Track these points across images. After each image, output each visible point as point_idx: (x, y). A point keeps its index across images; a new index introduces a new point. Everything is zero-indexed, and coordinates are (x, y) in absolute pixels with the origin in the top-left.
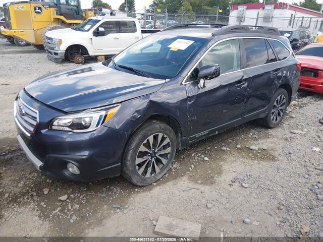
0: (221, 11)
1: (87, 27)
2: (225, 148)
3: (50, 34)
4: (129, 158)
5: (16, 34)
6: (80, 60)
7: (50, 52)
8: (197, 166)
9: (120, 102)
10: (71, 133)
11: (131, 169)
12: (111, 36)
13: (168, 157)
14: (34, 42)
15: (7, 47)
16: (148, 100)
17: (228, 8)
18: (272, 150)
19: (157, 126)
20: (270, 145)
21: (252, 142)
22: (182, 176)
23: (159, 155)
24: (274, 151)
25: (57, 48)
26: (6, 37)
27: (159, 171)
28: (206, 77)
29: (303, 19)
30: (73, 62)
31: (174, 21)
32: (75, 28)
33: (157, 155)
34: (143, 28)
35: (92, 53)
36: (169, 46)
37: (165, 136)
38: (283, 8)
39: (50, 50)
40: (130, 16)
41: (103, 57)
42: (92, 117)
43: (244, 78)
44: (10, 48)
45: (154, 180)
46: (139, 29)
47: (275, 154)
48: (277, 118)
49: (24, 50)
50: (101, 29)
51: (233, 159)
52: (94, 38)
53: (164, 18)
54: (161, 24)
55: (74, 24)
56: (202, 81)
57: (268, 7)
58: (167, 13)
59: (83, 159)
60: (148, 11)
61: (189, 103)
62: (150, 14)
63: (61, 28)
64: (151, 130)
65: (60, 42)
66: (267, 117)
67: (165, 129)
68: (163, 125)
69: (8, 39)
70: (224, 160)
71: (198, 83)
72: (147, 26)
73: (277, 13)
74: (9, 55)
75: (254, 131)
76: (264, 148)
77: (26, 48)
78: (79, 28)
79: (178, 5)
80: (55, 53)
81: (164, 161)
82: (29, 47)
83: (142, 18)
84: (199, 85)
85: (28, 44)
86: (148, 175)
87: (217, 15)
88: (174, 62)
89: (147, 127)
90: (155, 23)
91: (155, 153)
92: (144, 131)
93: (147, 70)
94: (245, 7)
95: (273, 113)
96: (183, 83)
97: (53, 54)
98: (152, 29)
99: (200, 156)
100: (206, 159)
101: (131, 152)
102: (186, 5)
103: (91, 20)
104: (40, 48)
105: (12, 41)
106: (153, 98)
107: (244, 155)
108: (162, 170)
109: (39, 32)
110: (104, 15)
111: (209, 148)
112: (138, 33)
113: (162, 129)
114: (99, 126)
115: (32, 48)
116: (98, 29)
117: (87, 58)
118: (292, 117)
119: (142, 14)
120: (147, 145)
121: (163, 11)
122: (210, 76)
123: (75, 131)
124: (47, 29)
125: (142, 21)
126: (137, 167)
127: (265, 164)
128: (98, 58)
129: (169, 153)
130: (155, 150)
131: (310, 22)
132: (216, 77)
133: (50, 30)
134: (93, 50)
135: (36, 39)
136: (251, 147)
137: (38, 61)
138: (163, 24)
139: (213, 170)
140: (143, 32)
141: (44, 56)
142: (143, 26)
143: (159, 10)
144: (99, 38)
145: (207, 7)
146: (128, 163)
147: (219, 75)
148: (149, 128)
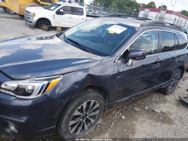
0: (136, 10)
1: (53, 8)
2: (137, 109)
3: (29, 9)
4: (64, 122)
5: (8, 6)
6: (45, 28)
7: (27, 21)
8: (117, 124)
9: (63, 74)
10: (14, 98)
11: (64, 130)
12: (67, 16)
13: (96, 117)
14: (19, 13)
15: (2, 13)
16: (87, 74)
17: (139, 9)
18: (169, 113)
19: (91, 95)
20: (167, 109)
21: (155, 105)
22: (105, 132)
23: (89, 117)
24: (171, 114)
25: (31, 18)
26: (2, 7)
27: (88, 128)
28: (134, 58)
29: (181, 22)
30: (41, 29)
31: (106, 12)
32: (45, 7)
33: (88, 117)
34: (87, 13)
35: (53, 25)
36: (108, 29)
37: (96, 102)
38: (171, 14)
39: (27, 19)
40: (80, 5)
41: (60, 28)
42: (34, 87)
43: (159, 60)
44: (3, 14)
45: (82, 136)
46: (85, 14)
47: (172, 117)
48: (172, 88)
49: (12, 17)
50: (61, 10)
51: (143, 119)
52: (56, 15)
53: (100, 9)
54: (98, 12)
55: (45, 5)
56: (130, 61)
57: (162, 12)
58: (103, 7)
59: (22, 123)
60: (91, 4)
61: (119, 77)
62: (92, 6)
63: (37, 6)
64: (85, 99)
65: (34, 15)
66: (167, 87)
67: (97, 97)
68: (96, 94)
69: (3, 8)
70: (136, 119)
71: (127, 62)
72: (90, 13)
73: (167, 16)
74: (2, 19)
75: (156, 95)
76: (164, 112)
77: (13, 16)
78: (48, 8)
79: (109, 3)
80: (30, 21)
81: (92, 121)
82: (16, 15)
83: (87, 8)
84: (127, 64)
85: (15, 14)
86: (78, 133)
87: (133, 12)
88: (109, 42)
89: (83, 95)
90: (95, 12)
91: (86, 115)
92: (80, 99)
93: (89, 46)
94: (149, 10)
95: (170, 85)
96: (116, 61)
97: (29, 22)
98: (93, 15)
99: (119, 113)
100: (123, 117)
101: (66, 117)
102: (114, 3)
103: (56, 3)
104: (22, 17)
105: (6, 10)
106: (91, 72)
107: (150, 116)
108: (89, 127)
109: (22, 7)
110: (65, 2)
111: (125, 107)
112: (84, 16)
113: (95, 97)
114: (40, 95)
115: (17, 16)
116: (59, 10)
117: (49, 27)
118: (179, 87)
119: (88, 5)
120: (81, 110)
121: (101, 5)
122: (138, 58)
123: (18, 96)
124: (28, 5)
125: (88, 9)
126: (70, 128)
127: (165, 126)
128: (57, 28)
129: (97, 115)
130: (86, 113)
131: (185, 24)
132: (142, 59)
133: (30, 6)
134: (55, 23)
135: (20, 11)
136: (156, 110)
137: (19, 25)
138: (99, 13)
139: (128, 129)
140: (87, 16)
141: (23, 22)
142: (87, 12)
143: (98, 4)
144: (59, 15)
145: (125, 7)
146: (63, 126)
147: (145, 58)
148: (84, 97)
